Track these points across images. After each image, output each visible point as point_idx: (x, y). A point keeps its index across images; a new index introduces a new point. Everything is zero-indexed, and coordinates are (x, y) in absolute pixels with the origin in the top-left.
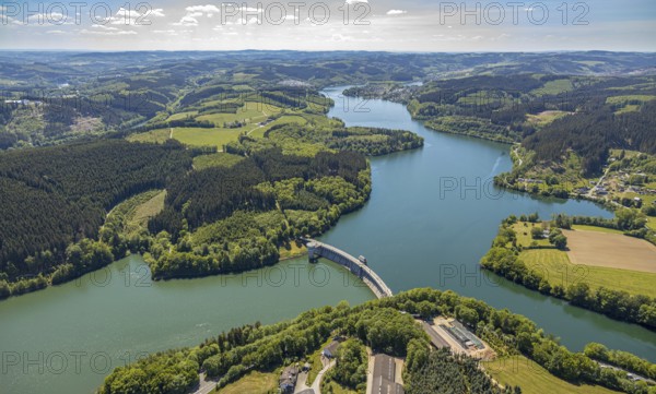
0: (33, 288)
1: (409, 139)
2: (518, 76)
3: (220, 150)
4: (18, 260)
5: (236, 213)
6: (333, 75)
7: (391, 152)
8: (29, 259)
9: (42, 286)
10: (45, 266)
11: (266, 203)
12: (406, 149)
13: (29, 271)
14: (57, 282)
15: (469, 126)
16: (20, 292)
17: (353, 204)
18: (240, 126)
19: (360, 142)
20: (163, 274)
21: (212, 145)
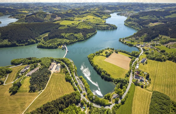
0: (22, 46)
1: (113, 27)
2: (159, 11)
3: (66, 26)
4: (20, 41)
5: (56, 38)
6: (118, 9)
7: (107, 29)
8: (22, 41)
9: (23, 45)
10: (24, 42)
11: (63, 37)
12: (111, 29)
13: (22, 43)
14: (25, 45)
15: (133, 25)
16: (20, 46)
17: (81, 40)
18: (79, 21)
19: (100, 26)
20: (39, 47)
21: (64, 24)
